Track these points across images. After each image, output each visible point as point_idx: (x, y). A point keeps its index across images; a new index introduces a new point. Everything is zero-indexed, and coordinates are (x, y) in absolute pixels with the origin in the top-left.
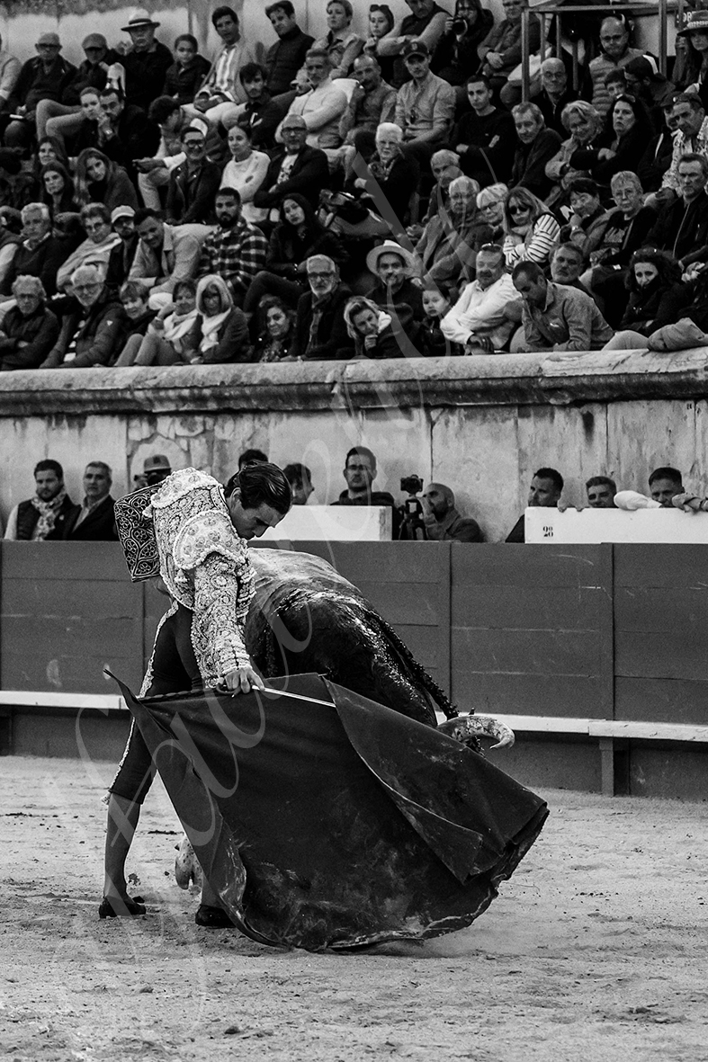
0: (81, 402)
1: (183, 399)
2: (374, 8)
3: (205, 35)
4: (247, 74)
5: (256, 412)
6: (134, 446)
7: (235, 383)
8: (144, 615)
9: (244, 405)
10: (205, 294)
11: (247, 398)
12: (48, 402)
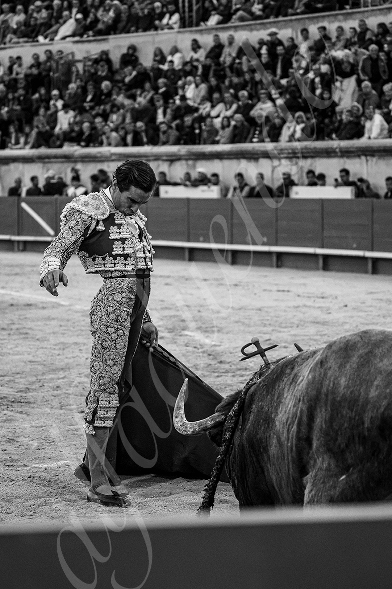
0: (257, 154)
1: (289, 153)
2: (351, 28)
3: (297, 37)
4: (310, 49)
5: (312, 157)
6: (274, 168)
7: (306, 148)
8: (277, 221)
9: (308, 155)
10: (298, 117)
11: (309, 153)
12: (247, 154)
